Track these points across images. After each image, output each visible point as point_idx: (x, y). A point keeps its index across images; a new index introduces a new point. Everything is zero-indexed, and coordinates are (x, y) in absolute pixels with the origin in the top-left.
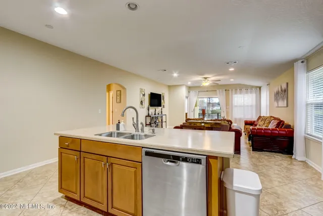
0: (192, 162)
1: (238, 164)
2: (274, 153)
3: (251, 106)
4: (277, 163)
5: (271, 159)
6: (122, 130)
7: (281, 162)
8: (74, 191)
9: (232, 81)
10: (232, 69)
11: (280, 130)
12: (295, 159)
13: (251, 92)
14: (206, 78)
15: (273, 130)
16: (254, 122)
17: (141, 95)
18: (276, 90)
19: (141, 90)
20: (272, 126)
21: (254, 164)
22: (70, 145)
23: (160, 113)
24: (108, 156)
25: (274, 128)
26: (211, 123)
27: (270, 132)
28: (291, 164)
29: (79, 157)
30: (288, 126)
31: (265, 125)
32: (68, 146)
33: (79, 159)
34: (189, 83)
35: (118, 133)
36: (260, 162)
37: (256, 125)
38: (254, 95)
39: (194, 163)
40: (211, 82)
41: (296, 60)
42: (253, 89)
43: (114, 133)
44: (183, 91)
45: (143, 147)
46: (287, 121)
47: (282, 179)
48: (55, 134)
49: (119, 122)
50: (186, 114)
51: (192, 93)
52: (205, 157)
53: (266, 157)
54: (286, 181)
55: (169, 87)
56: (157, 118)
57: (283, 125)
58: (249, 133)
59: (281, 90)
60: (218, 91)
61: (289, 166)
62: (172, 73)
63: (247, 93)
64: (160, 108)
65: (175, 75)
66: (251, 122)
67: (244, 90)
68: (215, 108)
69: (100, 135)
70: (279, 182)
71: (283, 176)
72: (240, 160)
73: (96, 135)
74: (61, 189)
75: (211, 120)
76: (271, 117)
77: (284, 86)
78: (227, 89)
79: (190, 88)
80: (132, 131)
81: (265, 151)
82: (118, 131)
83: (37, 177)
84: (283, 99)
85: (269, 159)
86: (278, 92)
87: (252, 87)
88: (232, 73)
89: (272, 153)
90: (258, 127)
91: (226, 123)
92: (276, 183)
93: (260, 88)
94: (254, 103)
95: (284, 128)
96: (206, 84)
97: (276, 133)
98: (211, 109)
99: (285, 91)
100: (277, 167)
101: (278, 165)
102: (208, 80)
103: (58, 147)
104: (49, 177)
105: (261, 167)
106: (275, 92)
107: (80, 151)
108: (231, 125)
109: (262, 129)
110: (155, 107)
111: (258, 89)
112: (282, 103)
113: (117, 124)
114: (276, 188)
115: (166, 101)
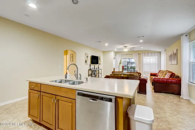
0: (106, 101)
1: (144, 101)
2: (169, 94)
3: (155, 64)
4: (170, 101)
5: (166, 98)
6: (68, 78)
7: (172, 100)
8: (37, 116)
9: (142, 48)
10: (141, 41)
11: (172, 79)
12: (182, 98)
13: (155, 55)
14: (125, 47)
15: (167, 79)
16: (157, 74)
17: (86, 57)
18: (170, 54)
19: (86, 54)
20: (167, 76)
21: (155, 101)
22: (35, 88)
23: (98, 68)
24: (56, 95)
25: (168, 78)
26: (128, 74)
27: (166, 80)
28: (179, 101)
29: (39, 95)
30: (178, 77)
31: (163, 76)
32: (34, 88)
33: (40, 96)
34: (116, 50)
35: (65, 80)
36: (159, 99)
37: (157, 76)
38: (156, 57)
39: (107, 101)
40: (129, 49)
41: (182, 35)
42: (156, 53)
43: (63, 80)
44: (112, 55)
45: (76, 90)
46: (177, 73)
47: (173, 111)
48: (27, 80)
49: (67, 74)
50: (114, 68)
51: (118, 56)
52: (114, 97)
53: (163, 97)
54: (175, 113)
55: (104, 52)
56: (96, 71)
57: (174, 76)
58: (152, 81)
59: (173, 54)
60: (134, 54)
61: (178, 103)
62: (105, 44)
63: (152, 56)
64: (98, 65)
65: (107, 45)
66: (154, 74)
67: (150, 54)
68: (133, 65)
69: (53, 81)
70: (171, 113)
71: (173, 110)
72: (146, 98)
73: (51, 81)
74: (29, 115)
75: (128, 73)
76: (167, 71)
77: (175, 51)
78: (140, 53)
79: (116, 53)
80: (74, 79)
81: (162, 92)
82: (66, 79)
83: (18, 106)
84: (174, 60)
85: (165, 98)
86: (171, 55)
87: (155, 52)
88: (141, 43)
89: (167, 94)
90: (158, 77)
91: (137, 75)
92: (168, 114)
93: (160, 53)
94: (157, 62)
95: (175, 78)
96: (126, 50)
97: (170, 81)
98: (130, 66)
99: (176, 54)
100: (170, 103)
101: (171, 102)
102: (127, 48)
103: (28, 88)
104: (25, 107)
105: (159, 103)
106: (170, 55)
107: (41, 91)
108: (140, 76)
109: (161, 78)
110: (94, 65)
111: (159, 53)
112: (174, 62)
113: (65, 75)
114: (168, 117)
115: (101, 61)
